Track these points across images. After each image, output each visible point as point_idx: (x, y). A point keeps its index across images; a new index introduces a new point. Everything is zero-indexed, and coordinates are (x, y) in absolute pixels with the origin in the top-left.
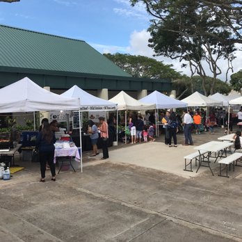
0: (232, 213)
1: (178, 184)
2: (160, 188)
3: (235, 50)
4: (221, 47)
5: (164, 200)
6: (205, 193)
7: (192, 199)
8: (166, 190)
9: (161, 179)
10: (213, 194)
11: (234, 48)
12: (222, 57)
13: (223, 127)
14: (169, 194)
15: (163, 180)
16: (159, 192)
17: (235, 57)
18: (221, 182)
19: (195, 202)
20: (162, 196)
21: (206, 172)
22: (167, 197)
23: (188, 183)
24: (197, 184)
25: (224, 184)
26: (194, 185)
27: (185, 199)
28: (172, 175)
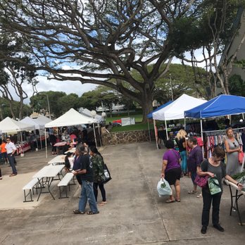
0: (87, 228)
1: (25, 218)
2: (10, 228)
3: (37, 75)
4: (23, 72)
5: (21, 239)
6: (57, 219)
7: (48, 228)
8: (16, 228)
9: (4, 218)
10: (63, 217)
11: (35, 73)
12: (26, 81)
13: (37, 149)
14: (22, 231)
15: (7, 219)
16: (10, 233)
17: (38, 82)
18: (64, 204)
19: (52, 229)
20: (16, 236)
21: (47, 198)
22: (22, 235)
23: (35, 214)
24: (45, 212)
25: (68, 205)
26: (42, 214)
27: (42, 230)
28: (14, 210)
